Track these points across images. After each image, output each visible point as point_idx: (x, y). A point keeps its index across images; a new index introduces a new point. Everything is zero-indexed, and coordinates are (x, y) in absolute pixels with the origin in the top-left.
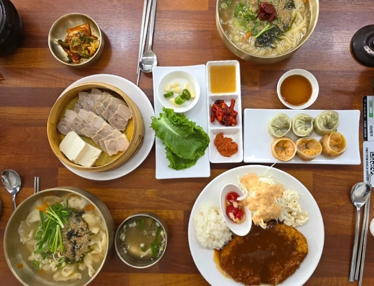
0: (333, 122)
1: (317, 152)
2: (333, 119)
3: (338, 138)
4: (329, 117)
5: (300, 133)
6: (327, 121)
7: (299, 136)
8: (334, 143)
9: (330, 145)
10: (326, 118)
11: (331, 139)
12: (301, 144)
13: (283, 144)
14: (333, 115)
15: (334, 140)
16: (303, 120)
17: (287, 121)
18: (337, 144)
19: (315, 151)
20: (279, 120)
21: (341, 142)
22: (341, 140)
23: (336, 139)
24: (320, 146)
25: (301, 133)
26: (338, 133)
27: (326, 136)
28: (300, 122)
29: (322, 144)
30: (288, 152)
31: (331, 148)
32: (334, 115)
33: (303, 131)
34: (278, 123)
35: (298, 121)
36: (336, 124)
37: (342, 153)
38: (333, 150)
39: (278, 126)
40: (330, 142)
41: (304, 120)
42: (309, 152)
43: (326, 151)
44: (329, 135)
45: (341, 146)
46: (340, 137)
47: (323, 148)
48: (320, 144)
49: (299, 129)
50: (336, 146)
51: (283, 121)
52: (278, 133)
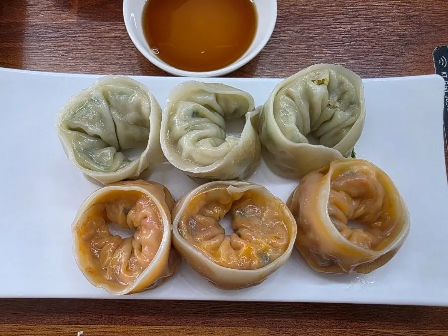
0: (341, 116)
1: (275, 248)
2: (338, 104)
3: (364, 185)
4: (319, 91)
5: (190, 159)
6: (312, 108)
7: (188, 170)
8: (351, 206)
9: (333, 216)
10: (308, 95)
11: (334, 188)
12: (202, 213)
13: (126, 212)
14: (335, 84)
15: (350, 194)
16: (208, 106)
17: (138, 108)
18: (361, 210)
19: (264, 245)
20: (103, 104)
21: (380, 203)
22: (380, 191)
23: (355, 191)
24: (286, 220)
25: (197, 157)
26: (362, 162)
27: (313, 177)
28: (196, 114)
29: (296, 212)
30: (140, 249)
31: (340, 231)
32: (341, 83)
33: (206, 147)
34: (101, 118)
35: (186, 107)
36: (350, 126)
37: (391, 254)
38: (349, 238)
39: (96, 130)
40: (333, 203)
41: (216, 106)
42: (237, 248)
43: (316, 244)
44: (325, 172)
45: (379, 219)
46: (373, 176)
47: (303, 229)
48: (288, 213)
49: (186, 142)
50: (357, 221)
51: (123, 110)
52: (99, 163)
